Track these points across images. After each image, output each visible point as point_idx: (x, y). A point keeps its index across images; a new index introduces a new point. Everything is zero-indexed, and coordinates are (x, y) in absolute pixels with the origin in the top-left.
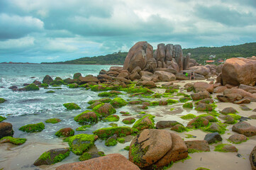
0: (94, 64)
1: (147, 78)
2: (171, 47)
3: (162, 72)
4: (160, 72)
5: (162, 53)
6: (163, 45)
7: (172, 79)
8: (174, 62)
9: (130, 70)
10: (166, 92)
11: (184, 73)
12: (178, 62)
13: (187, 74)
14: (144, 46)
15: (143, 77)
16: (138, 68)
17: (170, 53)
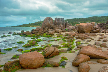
0: (29, 26)
1: (51, 31)
2: (60, 19)
3: (57, 29)
4: (56, 29)
5: (57, 22)
6: (57, 18)
7: (61, 32)
8: (61, 25)
9: (44, 29)
10: (58, 36)
11: (65, 29)
12: (63, 25)
13: (66, 30)
14: (50, 19)
15: (49, 31)
16: (47, 28)
17: (60, 21)
